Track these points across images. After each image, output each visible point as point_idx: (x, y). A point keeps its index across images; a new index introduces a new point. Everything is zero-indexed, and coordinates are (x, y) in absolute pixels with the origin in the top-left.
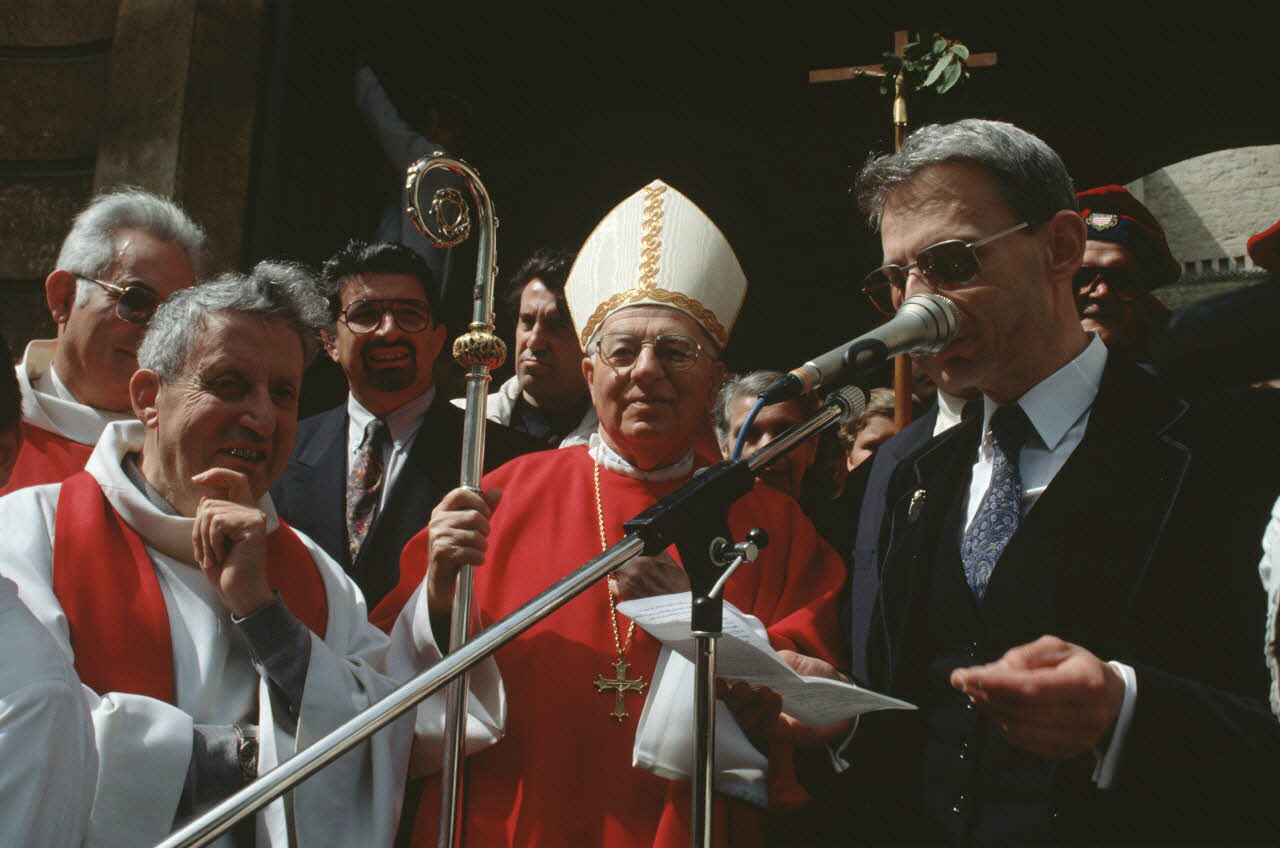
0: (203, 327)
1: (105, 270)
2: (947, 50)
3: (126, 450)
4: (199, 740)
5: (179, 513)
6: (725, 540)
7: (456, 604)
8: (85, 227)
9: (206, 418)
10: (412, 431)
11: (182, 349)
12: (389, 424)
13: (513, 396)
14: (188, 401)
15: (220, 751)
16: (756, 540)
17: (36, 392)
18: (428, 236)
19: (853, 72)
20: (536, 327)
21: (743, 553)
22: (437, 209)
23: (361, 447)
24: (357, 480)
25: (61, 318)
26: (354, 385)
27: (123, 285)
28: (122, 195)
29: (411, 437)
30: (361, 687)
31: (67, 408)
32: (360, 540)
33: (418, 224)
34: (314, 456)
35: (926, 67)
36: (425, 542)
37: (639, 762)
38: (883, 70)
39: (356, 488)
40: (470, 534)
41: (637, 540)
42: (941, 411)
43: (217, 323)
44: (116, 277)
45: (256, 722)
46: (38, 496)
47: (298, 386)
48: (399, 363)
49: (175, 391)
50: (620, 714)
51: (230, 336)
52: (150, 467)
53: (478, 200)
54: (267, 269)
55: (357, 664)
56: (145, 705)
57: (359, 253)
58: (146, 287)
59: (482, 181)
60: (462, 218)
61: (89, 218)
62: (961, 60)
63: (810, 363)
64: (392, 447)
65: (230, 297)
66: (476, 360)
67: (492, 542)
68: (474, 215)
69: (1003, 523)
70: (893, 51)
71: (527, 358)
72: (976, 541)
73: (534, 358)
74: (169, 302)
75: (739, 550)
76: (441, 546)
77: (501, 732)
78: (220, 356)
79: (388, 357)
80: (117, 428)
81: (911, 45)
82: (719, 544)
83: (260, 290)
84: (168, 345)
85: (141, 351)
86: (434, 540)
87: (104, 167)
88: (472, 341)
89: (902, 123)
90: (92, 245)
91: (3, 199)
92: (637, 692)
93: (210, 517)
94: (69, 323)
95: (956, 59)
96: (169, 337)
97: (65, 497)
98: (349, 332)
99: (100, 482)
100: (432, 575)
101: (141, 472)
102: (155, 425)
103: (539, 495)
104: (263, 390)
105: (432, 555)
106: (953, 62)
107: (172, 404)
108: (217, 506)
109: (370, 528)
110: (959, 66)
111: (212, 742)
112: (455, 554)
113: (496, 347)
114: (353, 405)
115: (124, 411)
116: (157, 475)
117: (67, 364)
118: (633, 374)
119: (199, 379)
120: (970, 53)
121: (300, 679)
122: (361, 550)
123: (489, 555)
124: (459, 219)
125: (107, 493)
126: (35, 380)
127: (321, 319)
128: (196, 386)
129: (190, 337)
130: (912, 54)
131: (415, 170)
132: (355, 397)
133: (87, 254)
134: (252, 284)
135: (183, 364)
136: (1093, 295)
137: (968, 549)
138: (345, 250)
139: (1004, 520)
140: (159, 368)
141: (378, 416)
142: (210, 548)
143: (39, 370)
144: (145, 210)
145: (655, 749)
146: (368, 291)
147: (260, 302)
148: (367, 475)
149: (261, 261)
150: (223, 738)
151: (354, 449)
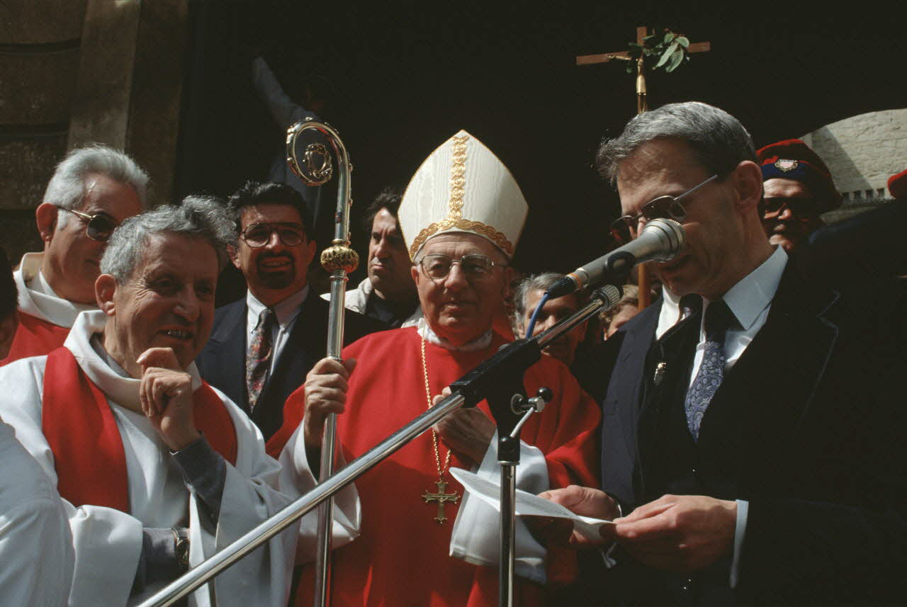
0: (147, 244)
1: (79, 203)
2: (674, 40)
3: (93, 331)
4: (147, 539)
5: (131, 376)
6: (521, 396)
7: (324, 440)
8: (64, 172)
9: (149, 308)
10: (293, 317)
11: (132, 260)
12: (277, 313)
13: (367, 292)
14: (137, 297)
15: (163, 546)
16: (544, 396)
17: (30, 290)
18: (302, 177)
19: (608, 57)
20: (382, 241)
21: (535, 405)
22: (308, 158)
23: (256, 329)
24: (254, 352)
25: (47, 237)
26: (251, 284)
27: (91, 214)
28: (90, 149)
29: (293, 321)
30: (262, 500)
31: (50, 301)
32: (256, 395)
33: (295, 168)
34: (223, 335)
35: (659, 53)
36: (302, 396)
37: (454, 553)
38: (629, 55)
39: (253, 358)
40: (334, 391)
41: (459, 396)
42: (665, 301)
43: (156, 241)
44: (86, 208)
45: (187, 526)
46: (31, 365)
47: (215, 285)
48: (283, 269)
49: (127, 289)
50: (442, 518)
51: (166, 250)
52: (110, 343)
53: (338, 151)
54: (192, 201)
55: (258, 483)
56: (108, 514)
57: (254, 190)
58: (107, 215)
59: (340, 138)
60: (327, 165)
61: (68, 165)
62: (684, 48)
63: (581, 269)
64: (279, 328)
65: (165, 222)
66: (337, 267)
67: (350, 396)
68: (335, 162)
69: (711, 384)
70: (636, 42)
71: (375, 263)
72: (694, 397)
73: (380, 264)
74: (122, 226)
75: (531, 403)
76: (314, 399)
77: (357, 532)
78: (159, 264)
79: (275, 264)
80: (86, 316)
81: (649, 37)
82: (517, 398)
83: (187, 217)
84: (123, 256)
85: (103, 261)
86: (308, 396)
87: (75, 129)
88: (334, 252)
89: (642, 93)
90: (69, 185)
91: (3, 153)
92: (453, 502)
93: (152, 380)
94: (53, 241)
95: (680, 47)
96: (122, 251)
97: (50, 365)
98: (248, 246)
99: (75, 355)
100: (308, 420)
101: (103, 346)
102: (114, 314)
103: (383, 361)
104: (190, 288)
105: (307, 406)
106: (678, 50)
107: (125, 299)
108: (156, 372)
109: (263, 387)
110: (682, 52)
111: (156, 540)
112: (323, 405)
113: (352, 257)
114: (250, 298)
115: (92, 304)
116: (115, 350)
117: (52, 270)
118: (446, 284)
119: (144, 281)
120: (690, 43)
121: (219, 495)
122: (257, 402)
123: (347, 406)
124: (324, 165)
125: (80, 362)
126: (28, 281)
127: (231, 237)
128: (143, 285)
129: (138, 250)
130: (649, 44)
131: (293, 130)
132: (252, 292)
133: (65, 192)
134: (182, 212)
135: (133, 270)
136: (780, 217)
137: (689, 403)
138: (244, 188)
139: (712, 382)
140: (116, 273)
141: (268, 307)
142: (153, 402)
143: (31, 275)
144: (107, 160)
145: (466, 544)
146: (260, 217)
147: (187, 225)
148: (261, 348)
149: (187, 196)
150: (165, 537)
151: (251, 330)
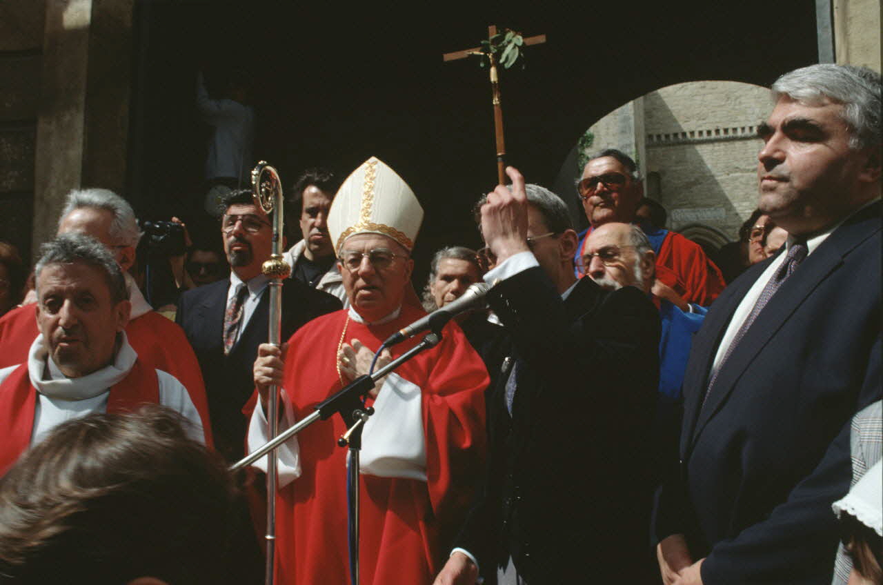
2: (512, 39)
10: (260, 290)
19: (467, 53)
20: (320, 215)
23: (233, 297)
24: (228, 316)
32: (229, 349)
35: (502, 50)
38: (482, 50)
39: (228, 321)
40: (271, 369)
62: (519, 46)
64: (249, 297)
66: (275, 276)
70: (487, 39)
81: (496, 35)
82: (356, 412)
89: (494, 82)
95: (516, 45)
106: (514, 48)
110: (517, 49)
114: (233, 277)
118: (359, 273)
120: (524, 41)
130: (496, 41)
132: (234, 272)
141: (243, 281)
148: (233, 313)
